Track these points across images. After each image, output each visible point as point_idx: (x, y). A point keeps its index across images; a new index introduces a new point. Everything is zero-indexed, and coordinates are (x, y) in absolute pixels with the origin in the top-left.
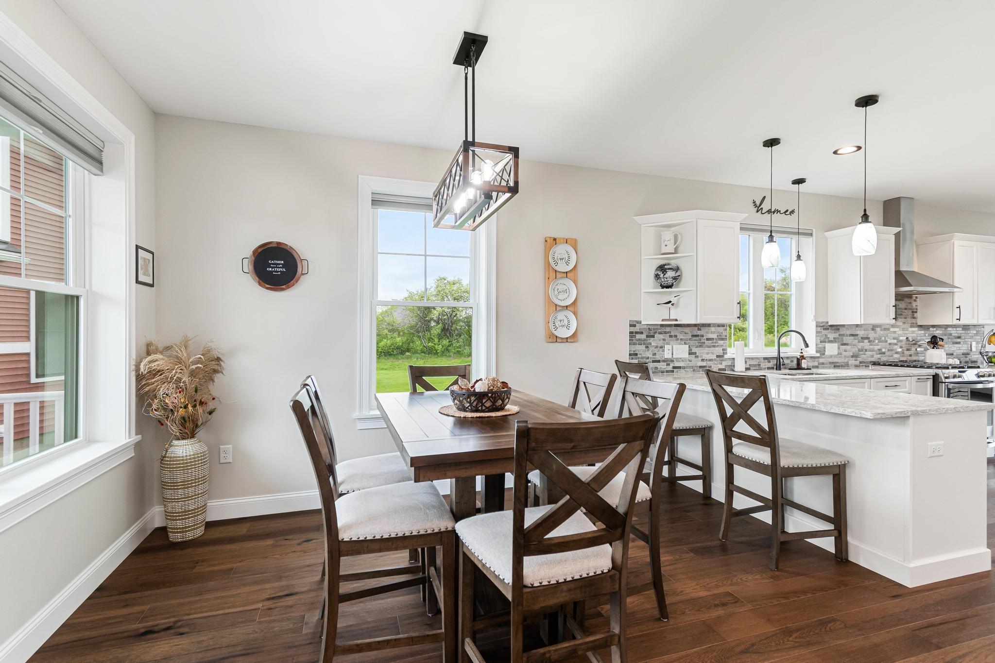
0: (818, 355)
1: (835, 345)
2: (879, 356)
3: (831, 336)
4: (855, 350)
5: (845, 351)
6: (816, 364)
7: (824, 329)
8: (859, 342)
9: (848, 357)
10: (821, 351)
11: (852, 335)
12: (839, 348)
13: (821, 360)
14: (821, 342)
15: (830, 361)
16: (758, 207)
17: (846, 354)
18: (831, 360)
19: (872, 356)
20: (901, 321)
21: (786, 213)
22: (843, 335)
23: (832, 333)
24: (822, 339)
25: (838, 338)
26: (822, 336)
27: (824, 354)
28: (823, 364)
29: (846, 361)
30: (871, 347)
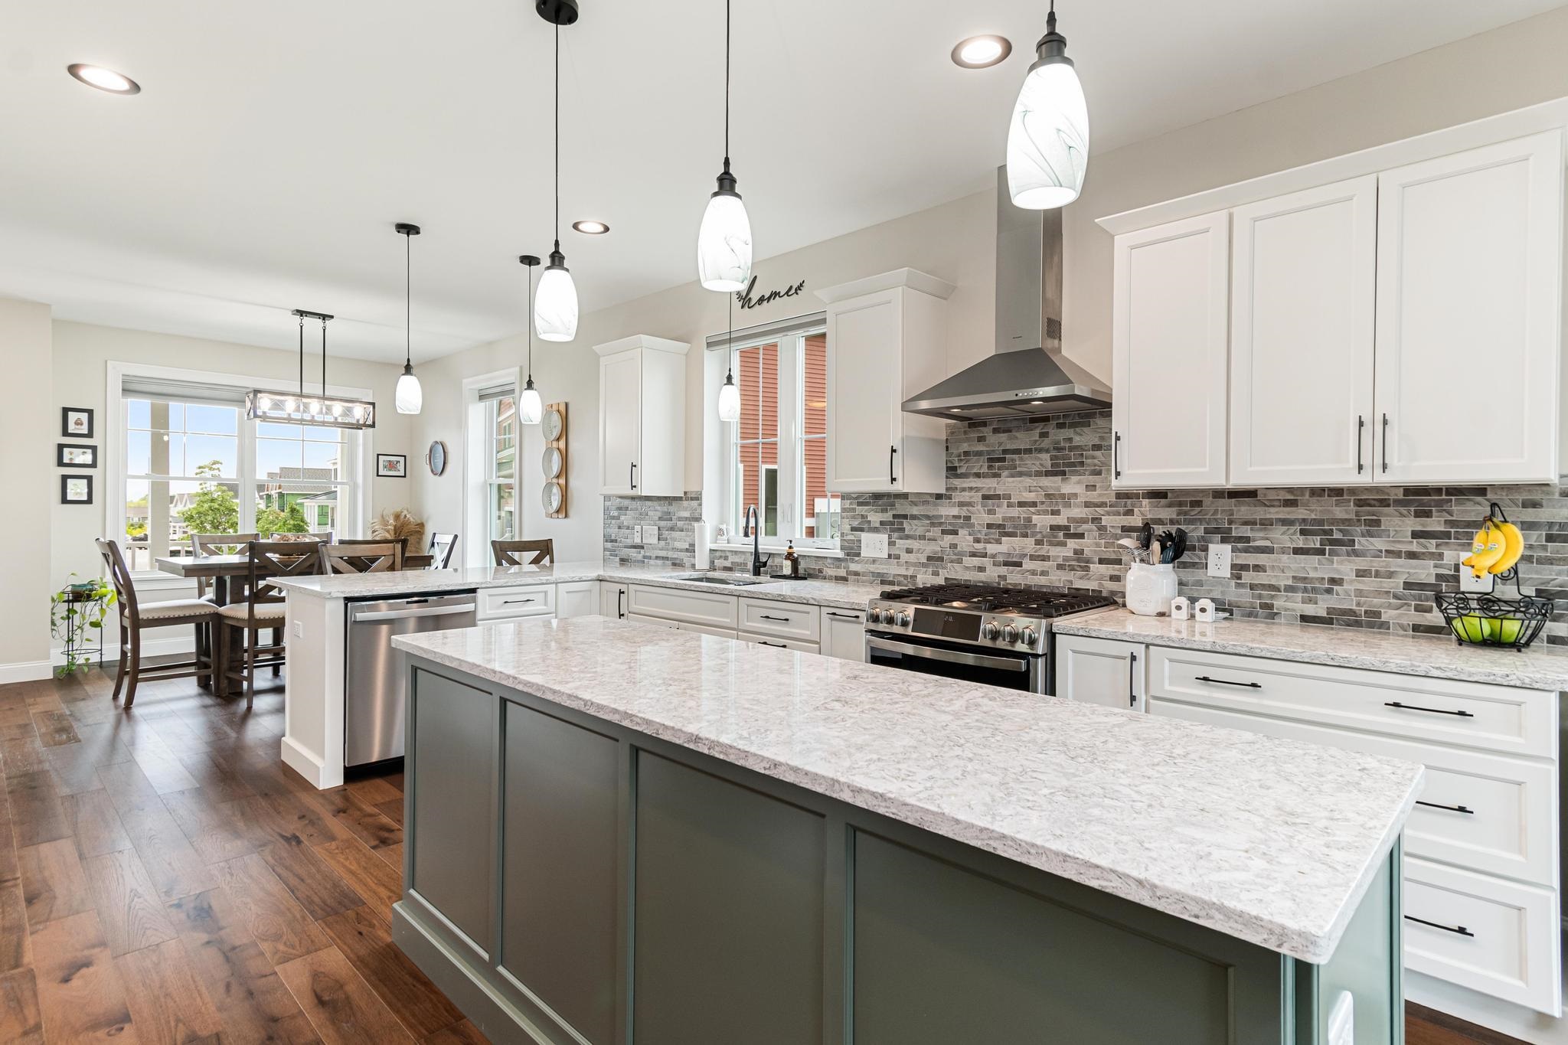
0: (840, 554)
1: (884, 537)
2: (1003, 570)
3: (875, 518)
4: (931, 548)
5: (909, 551)
6: (842, 573)
7: (860, 504)
8: (944, 532)
9: (915, 565)
10: (852, 551)
11: (928, 517)
12: (891, 544)
13: (853, 567)
14: (853, 529)
15: (872, 570)
16: (744, 299)
17: (912, 558)
18: (872, 568)
19: (982, 569)
20: (1079, 482)
21: (790, 294)
22: (905, 517)
23: (876, 512)
24: (855, 524)
25: (892, 523)
26: (854, 517)
27: (859, 555)
28: (856, 574)
29: (910, 573)
30: (979, 546)
